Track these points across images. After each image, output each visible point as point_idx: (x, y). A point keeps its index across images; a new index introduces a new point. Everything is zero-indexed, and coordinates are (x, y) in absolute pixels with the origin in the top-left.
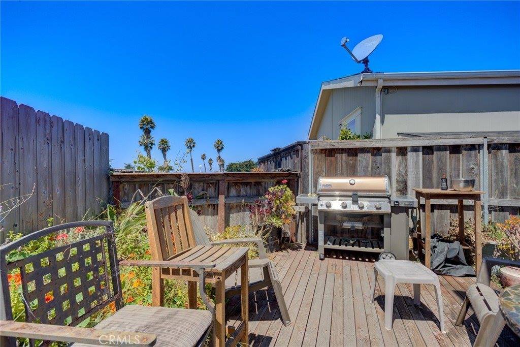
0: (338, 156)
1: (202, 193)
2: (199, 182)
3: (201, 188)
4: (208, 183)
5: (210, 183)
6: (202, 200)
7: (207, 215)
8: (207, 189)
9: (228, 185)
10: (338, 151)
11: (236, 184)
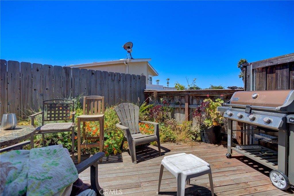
0: (279, 72)
1: (178, 101)
2: (177, 95)
3: (178, 99)
4: (181, 96)
5: (183, 96)
6: (178, 105)
7: (181, 113)
8: (181, 100)
9: (192, 98)
10: (279, 67)
11: (197, 97)
